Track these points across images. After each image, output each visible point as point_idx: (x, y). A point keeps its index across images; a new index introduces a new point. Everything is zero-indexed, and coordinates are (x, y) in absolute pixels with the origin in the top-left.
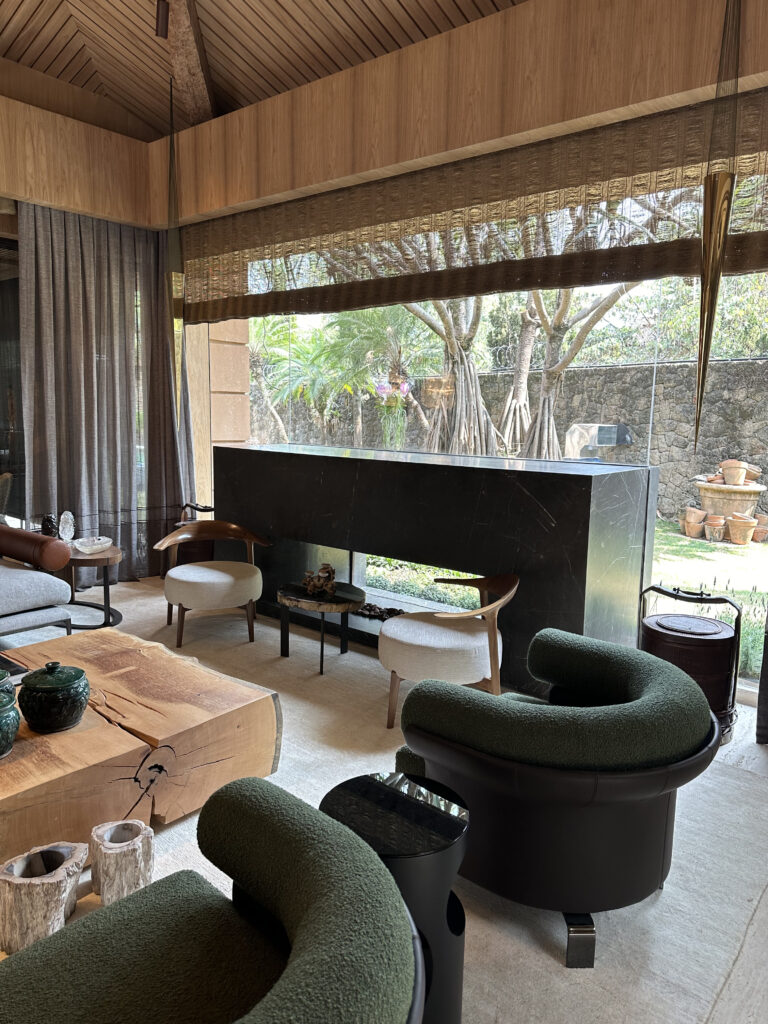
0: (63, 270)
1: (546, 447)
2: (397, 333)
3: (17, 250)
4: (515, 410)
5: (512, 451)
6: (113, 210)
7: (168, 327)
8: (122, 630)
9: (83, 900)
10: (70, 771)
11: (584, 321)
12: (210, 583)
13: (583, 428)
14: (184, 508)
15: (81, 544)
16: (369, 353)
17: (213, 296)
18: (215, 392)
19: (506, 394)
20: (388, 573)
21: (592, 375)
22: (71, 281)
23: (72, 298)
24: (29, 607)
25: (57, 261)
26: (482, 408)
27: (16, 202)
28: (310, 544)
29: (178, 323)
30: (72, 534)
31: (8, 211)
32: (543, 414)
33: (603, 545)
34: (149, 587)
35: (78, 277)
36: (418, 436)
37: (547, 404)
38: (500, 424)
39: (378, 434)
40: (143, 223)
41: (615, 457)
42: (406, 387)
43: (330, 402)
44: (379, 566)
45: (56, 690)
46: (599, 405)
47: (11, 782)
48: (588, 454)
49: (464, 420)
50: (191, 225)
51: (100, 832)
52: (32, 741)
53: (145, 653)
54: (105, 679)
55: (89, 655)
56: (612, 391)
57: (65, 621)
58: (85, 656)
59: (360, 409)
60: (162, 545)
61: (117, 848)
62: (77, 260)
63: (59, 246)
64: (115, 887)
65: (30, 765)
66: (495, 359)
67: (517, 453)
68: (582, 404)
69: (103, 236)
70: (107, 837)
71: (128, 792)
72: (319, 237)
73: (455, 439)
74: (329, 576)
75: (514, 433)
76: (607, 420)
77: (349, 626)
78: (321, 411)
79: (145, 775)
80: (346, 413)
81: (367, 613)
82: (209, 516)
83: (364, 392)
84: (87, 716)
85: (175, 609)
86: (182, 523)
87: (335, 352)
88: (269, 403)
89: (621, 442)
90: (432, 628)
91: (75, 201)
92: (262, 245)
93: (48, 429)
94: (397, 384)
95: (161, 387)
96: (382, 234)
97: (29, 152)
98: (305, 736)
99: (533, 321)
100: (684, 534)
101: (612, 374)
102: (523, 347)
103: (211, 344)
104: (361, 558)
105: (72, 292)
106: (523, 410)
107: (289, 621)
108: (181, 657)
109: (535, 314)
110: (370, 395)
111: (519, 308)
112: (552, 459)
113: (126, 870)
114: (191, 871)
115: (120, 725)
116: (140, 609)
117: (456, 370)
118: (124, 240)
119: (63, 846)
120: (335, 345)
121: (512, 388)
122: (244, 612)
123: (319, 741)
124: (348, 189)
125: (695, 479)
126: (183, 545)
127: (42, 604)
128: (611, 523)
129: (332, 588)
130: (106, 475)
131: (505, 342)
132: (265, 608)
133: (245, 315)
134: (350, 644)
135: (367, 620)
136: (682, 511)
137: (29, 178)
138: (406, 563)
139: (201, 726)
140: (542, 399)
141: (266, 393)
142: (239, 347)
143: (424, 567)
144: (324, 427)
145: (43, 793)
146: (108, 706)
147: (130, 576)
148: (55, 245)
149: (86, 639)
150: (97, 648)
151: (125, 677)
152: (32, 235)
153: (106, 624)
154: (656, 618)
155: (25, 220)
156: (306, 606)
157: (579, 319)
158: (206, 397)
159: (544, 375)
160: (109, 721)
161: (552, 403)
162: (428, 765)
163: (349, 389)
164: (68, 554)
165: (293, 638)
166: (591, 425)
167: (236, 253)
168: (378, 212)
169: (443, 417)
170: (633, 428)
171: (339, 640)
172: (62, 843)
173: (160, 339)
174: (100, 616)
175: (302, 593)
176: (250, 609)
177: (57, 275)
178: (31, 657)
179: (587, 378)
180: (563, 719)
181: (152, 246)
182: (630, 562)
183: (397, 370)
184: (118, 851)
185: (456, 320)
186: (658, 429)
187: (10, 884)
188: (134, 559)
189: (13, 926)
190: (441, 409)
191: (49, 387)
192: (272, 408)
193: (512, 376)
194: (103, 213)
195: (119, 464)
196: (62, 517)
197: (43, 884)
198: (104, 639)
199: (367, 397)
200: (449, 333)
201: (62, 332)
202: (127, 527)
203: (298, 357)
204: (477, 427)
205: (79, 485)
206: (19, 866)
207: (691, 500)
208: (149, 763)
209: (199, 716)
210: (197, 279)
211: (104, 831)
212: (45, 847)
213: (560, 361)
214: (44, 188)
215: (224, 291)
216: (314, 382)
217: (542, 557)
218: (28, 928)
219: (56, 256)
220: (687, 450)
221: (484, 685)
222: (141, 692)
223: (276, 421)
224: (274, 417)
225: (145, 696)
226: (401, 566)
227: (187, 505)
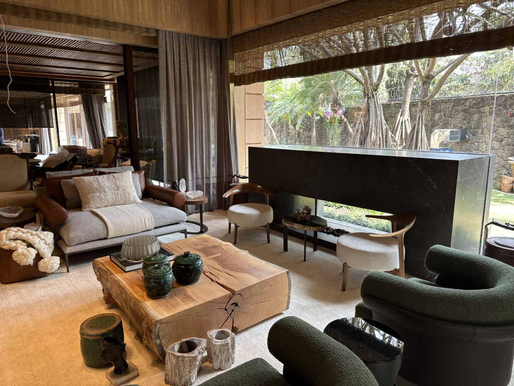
0: (178, 62)
1: (420, 142)
2: (336, 84)
3: (158, 53)
4: (402, 122)
5: (400, 145)
6: (201, 31)
7: (226, 88)
8: (209, 234)
9: (204, 364)
10: (197, 304)
11: (443, 73)
12: (249, 214)
13: (441, 132)
14: (234, 177)
15: (190, 194)
16: (321, 94)
17: (248, 71)
18: (247, 119)
19: (397, 113)
20: (334, 210)
21: (446, 102)
22: (182, 67)
23: (182, 75)
24: (168, 223)
25: (175, 58)
26: (384, 121)
27: (157, 30)
28: (296, 196)
29: (232, 85)
30: (185, 189)
31: (153, 34)
32: (418, 124)
33: (463, 199)
34: (219, 214)
35: (185, 65)
36: (346, 138)
37: (421, 118)
38: (393, 130)
39: (324, 137)
40: (215, 36)
41: (459, 147)
42: (340, 112)
43: (299, 122)
44: (329, 206)
45: (189, 265)
46: (450, 119)
47: (172, 308)
48: (444, 147)
49: (374, 128)
50: (237, 35)
51: (211, 333)
52: (179, 288)
53: (224, 247)
54: (208, 259)
55: (199, 247)
56: (458, 110)
57: (184, 230)
58: (197, 248)
59: (315, 124)
60: (226, 195)
61: (219, 342)
62: (184, 57)
63: (176, 50)
64: (219, 360)
65: (179, 300)
66: (390, 95)
67: (403, 145)
68: (440, 118)
69: (196, 44)
70: (214, 336)
71: (223, 315)
72: (303, 37)
73: (368, 139)
74: (308, 212)
75: (402, 135)
76: (455, 127)
77: (318, 237)
78: (295, 126)
79: (230, 307)
80: (307, 126)
81: (326, 231)
82: (247, 181)
83: (317, 115)
84: (202, 278)
85: (233, 226)
86: (232, 184)
87: (303, 95)
88: (269, 123)
89: (463, 139)
90: (366, 241)
91: (184, 28)
92: (273, 43)
93: (173, 140)
94: (335, 110)
95: (223, 118)
96: (337, 33)
97: (163, 5)
98: (300, 292)
99: (413, 74)
100: (500, 190)
101: (458, 101)
102: (407, 88)
103: (246, 95)
104: (321, 203)
105: (182, 72)
106: (407, 122)
107: (288, 234)
108: (241, 250)
109: (414, 70)
110: (320, 116)
111: (404, 66)
112: (423, 150)
113: (224, 353)
114: (261, 359)
115: (217, 282)
116: (215, 225)
117: (370, 102)
118: (206, 45)
119: (196, 339)
120: (303, 92)
121: (401, 110)
122: (264, 228)
123: (307, 295)
124: (320, 10)
125: (508, 160)
126: (235, 195)
127: (175, 222)
128: (468, 186)
129: (310, 219)
130: (199, 161)
131: (396, 85)
132: (275, 227)
133: (264, 80)
134: (318, 246)
135: (326, 234)
136: (499, 177)
137: (163, 18)
138: (344, 205)
139: (254, 284)
140: (418, 116)
141: (267, 118)
142: (259, 96)
143: (354, 208)
144: (296, 134)
145: (186, 314)
146: (210, 273)
147: (210, 210)
148: (175, 50)
149: (197, 240)
150: (202, 244)
151: (216, 259)
152: (164, 45)
153: (201, 232)
154: (494, 239)
155: (161, 39)
156: (297, 228)
157: (440, 72)
158: (244, 122)
159: (419, 103)
160: (212, 280)
161: (424, 118)
162: (374, 314)
163: (309, 114)
164: (184, 199)
165: (289, 242)
166: (445, 130)
167: (260, 48)
168: (335, 22)
169: (362, 127)
170: (470, 131)
171: (313, 245)
172: (195, 338)
173: (223, 94)
174: (198, 228)
175: (295, 220)
176: (268, 227)
177: (176, 64)
178: (173, 248)
179: (443, 104)
180: (455, 296)
181: (219, 48)
182: (477, 207)
183: (336, 103)
184: (220, 344)
185: (370, 75)
186: (485, 131)
187: (174, 355)
188: (211, 201)
189: (176, 374)
190: (360, 122)
191: (173, 120)
192: (270, 125)
193: (400, 104)
194: (196, 32)
195: (204, 156)
196: (181, 181)
197: (189, 357)
198: (205, 240)
199: (319, 117)
200: (366, 82)
201: (178, 92)
202: (208, 185)
203: (283, 99)
204: (381, 132)
205: (187, 166)
206: (177, 348)
207: (505, 171)
208: (231, 302)
209: (253, 280)
210: (240, 63)
211: (213, 333)
212: (187, 339)
213: (429, 95)
214: (170, 22)
215: (254, 68)
216: (291, 111)
217: (428, 205)
218: (182, 376)
219: (175, 55)
220: (503, 143)
221: (395, 272)
222: (225, 266)
223: (271, 132)
224: (270, 130)
225: (227, 269)
226: (341, 207)
227: (235, 175)
